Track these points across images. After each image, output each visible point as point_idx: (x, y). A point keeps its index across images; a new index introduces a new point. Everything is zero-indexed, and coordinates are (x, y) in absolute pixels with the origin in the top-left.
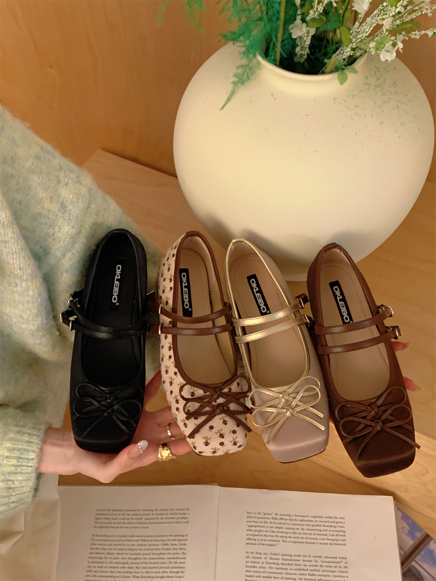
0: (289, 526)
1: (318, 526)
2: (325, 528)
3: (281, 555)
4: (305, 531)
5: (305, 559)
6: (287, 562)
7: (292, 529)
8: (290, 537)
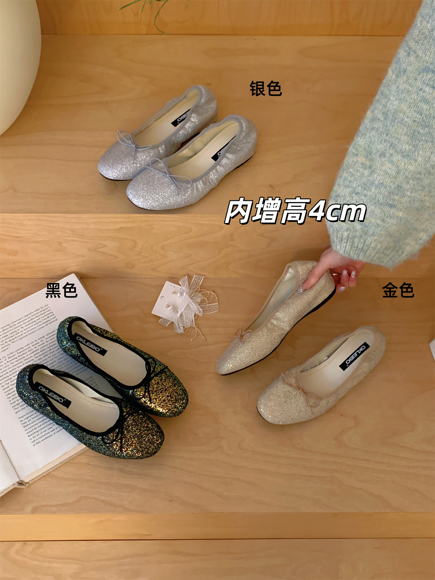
0: (12, 331)
1: (32, 319)
2: (38, 318)
3: (15, 352)
4: (25, 328)
5: (33, 344)
6: (22, 353)
7: (15, 332)
8: (16, 338)
